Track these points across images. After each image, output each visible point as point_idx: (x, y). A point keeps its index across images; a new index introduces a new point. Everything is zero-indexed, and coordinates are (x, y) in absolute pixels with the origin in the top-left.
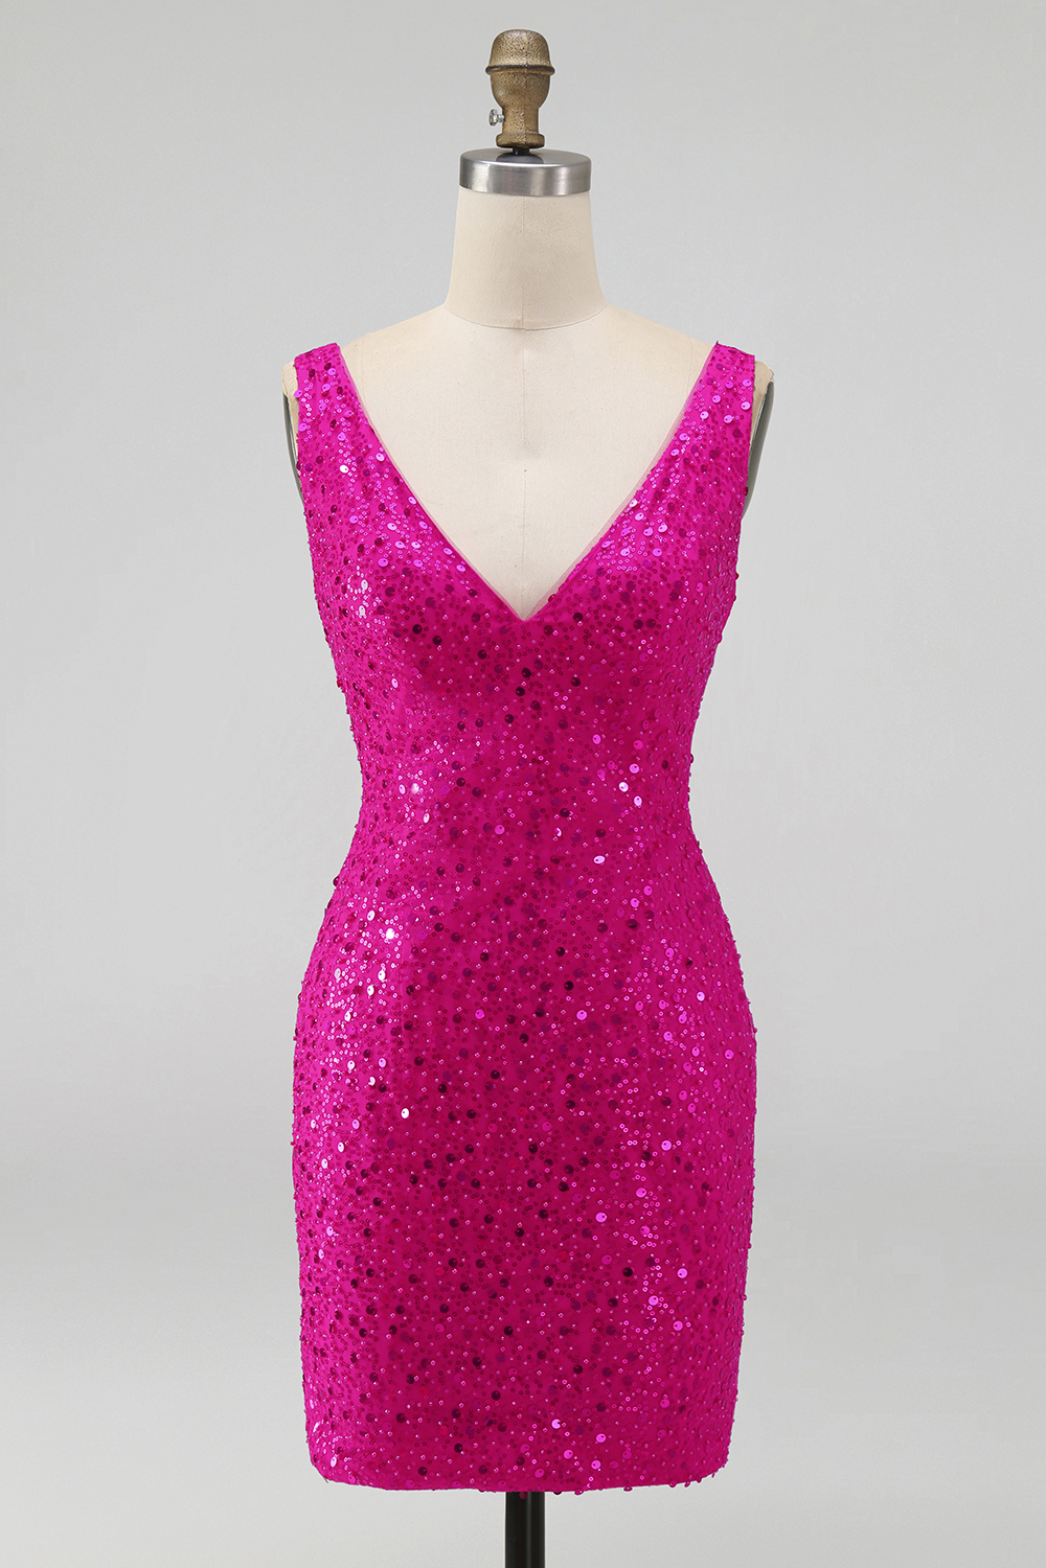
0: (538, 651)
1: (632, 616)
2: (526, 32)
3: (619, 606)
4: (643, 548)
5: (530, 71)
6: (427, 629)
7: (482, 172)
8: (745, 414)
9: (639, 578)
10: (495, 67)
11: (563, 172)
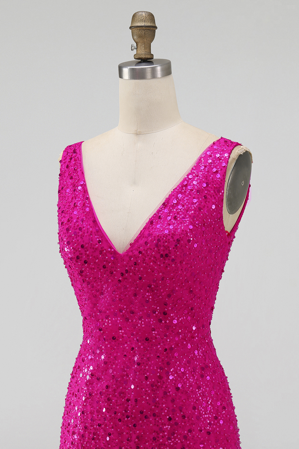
0: (126, 266)
1: (159, 253)
2: (145, 12)
3: (154, 248)
4: (166, 225)
5: (146, 28)
6: (82, 257)
7: (126, 71)
8: (223, 168)
9: (162, 238)
10: (132, 27)
11: (159, 68)
